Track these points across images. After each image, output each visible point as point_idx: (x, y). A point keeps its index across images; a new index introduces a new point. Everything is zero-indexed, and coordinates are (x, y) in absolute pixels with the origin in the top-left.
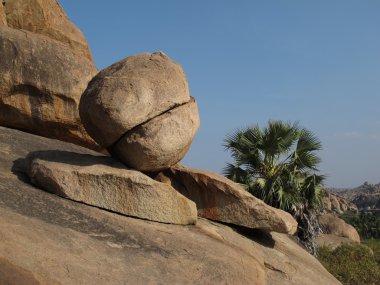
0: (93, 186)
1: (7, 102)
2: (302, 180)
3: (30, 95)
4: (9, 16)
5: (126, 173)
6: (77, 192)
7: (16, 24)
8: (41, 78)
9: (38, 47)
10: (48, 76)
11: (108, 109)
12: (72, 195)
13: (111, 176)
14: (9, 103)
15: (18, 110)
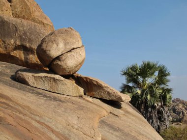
0: (40, 81)
1: (12, 54)
2: (161, 91)
3: (24, 50)
4: (14, 12)
5: (53, 76)
6: (34, 83)
7: (17, 16)
8: (29, 42)
9: (27, 27)
10: (32, 41)
11: (46, 50)
12: (32, 85)
13: (47, 76)
14: (13, 54)
15: (17, 58)
